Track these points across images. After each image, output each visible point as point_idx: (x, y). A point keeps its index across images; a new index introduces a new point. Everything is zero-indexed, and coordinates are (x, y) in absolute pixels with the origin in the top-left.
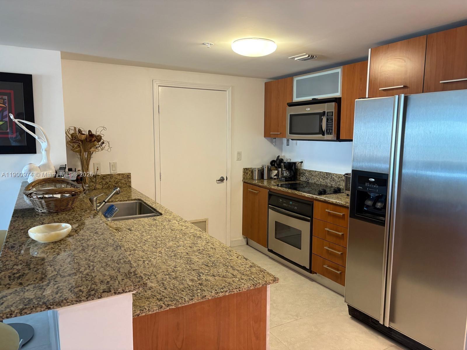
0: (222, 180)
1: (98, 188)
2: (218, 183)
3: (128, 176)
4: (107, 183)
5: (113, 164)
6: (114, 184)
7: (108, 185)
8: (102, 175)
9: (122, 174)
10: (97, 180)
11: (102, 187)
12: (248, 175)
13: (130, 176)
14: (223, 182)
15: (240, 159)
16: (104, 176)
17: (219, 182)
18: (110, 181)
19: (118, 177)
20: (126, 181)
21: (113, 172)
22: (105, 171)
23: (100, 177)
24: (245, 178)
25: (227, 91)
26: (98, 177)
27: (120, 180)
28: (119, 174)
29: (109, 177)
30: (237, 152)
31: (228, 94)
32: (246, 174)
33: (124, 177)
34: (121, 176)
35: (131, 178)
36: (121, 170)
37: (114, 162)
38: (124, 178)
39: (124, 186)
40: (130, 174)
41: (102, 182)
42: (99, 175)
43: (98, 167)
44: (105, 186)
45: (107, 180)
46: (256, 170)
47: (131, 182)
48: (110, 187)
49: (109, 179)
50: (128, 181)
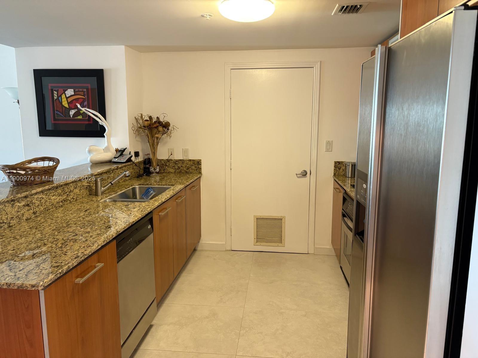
0: (304, 174)
1: (171, 172)
2: (298, 177)
3: (198, 162)
4: (179, 168)
5: (186, 150)
6: (185, 170)
7: (180, 170)
8: (174, 160)
9: (193, 160)
10: (171, 164)
11: (175, 171)
12: (341, 170)
13: (200, 163)
14: (306, 177)
15: (330, 150)
16: (176, 161)
17: (301, 176)
18: (182, 166)
19: (189, 163)
20: (196, 168)
21: (185, 158)
22: (178, 156)
23: (173, 161)
24: (336, 174)
25: (314, 68)
26: (171, 161)
27: (191, 165)
28: (190, 160)
29: (181, 162)
30: (326, 141)
31: (316, 71)
32: (338, 169)
33: (194, 163)
34: (192, 162)
35: (201, 165)
36: (192, 156)
37: (186, 148)
38: (195, 165)
39: (195, 172)
40: (201, 160)
41: (174, 166)
42: (172, 160)
43: (171, 152)
44: (178, 170)
45: (179, 165)
46: (349, 164)
47: (201, 169)
48: (182, 172)
49: (181, 164)
50: (199, 167)
